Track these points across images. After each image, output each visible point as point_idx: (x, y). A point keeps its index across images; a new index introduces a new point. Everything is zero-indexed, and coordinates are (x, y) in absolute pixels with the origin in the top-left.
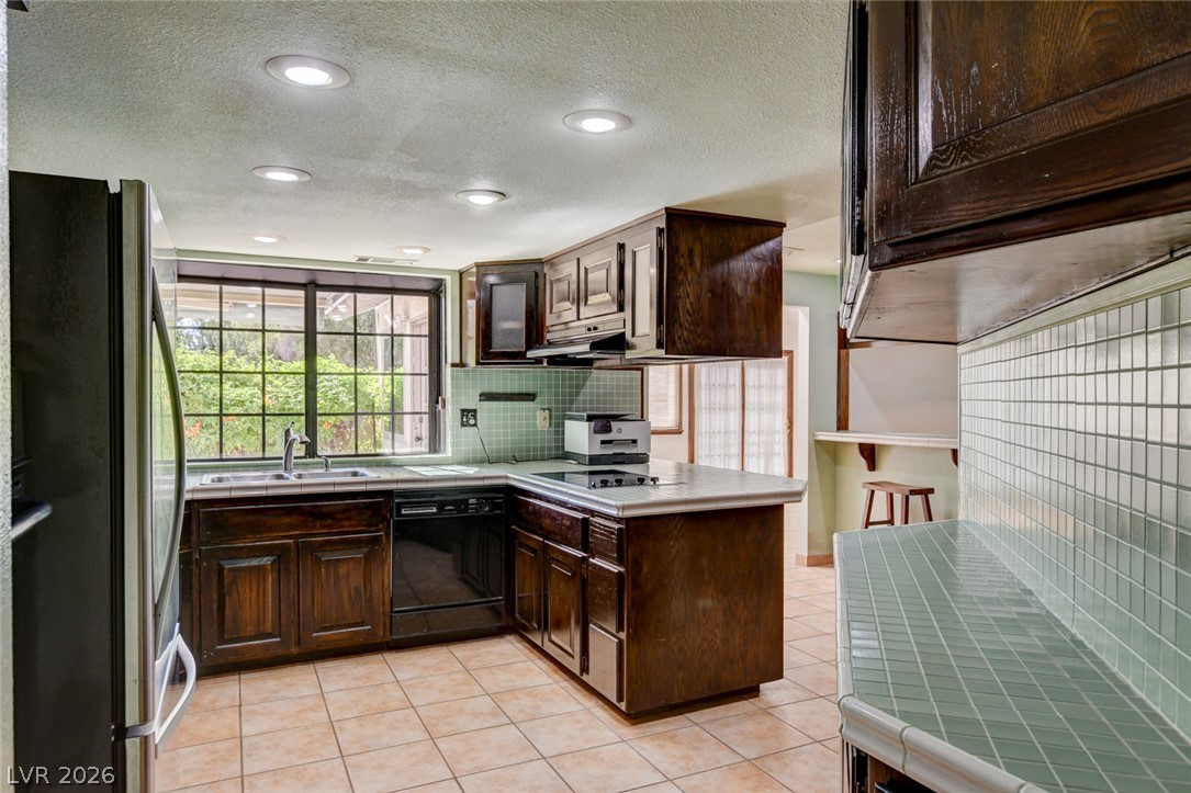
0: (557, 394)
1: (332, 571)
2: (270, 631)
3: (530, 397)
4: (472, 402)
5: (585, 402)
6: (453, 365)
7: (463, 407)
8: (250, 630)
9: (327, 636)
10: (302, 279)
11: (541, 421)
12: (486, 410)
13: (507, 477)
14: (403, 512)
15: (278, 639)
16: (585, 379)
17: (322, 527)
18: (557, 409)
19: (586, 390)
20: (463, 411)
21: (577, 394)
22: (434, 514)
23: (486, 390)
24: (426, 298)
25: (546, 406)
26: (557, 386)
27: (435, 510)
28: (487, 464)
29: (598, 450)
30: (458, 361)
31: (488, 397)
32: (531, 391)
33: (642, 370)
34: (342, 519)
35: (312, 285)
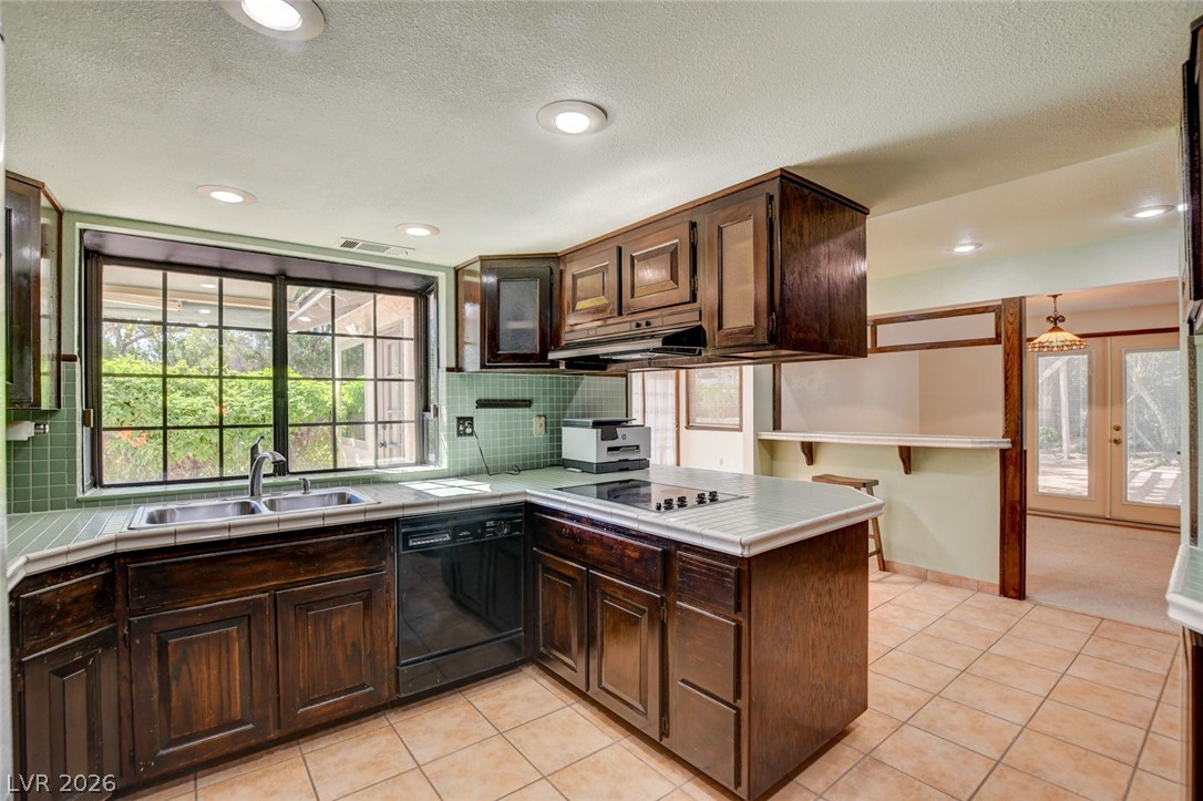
0: (552, 400)
1: (322, 625)
2: (239, 717)
3: (527, 403)
4: (469, 410)
5: (577, 408)
6: (449, 370)
7: (459, 415)
8: (210, 720)
9: (317, 709)
10: (268, 268)
11: (537, 428)
12: (483, 418)
13: (526, 494)
14: (411, 543)
15: (251, 726)
16: (577, 386)
17: (308, 572)
18: (552, 416)
19: (578, 396)
20: (459, 419)
21: (571, 400)
22: (448, 542)
23: (483, 397)
24: (412, 299)
25: (541, 413)
26: (551, 392)
27: (448, 538)
28: (486, 476)
29: (607, 458)
30: (453, 365)
31: (482, 404)
32: (527, 397)
33: (626, 376)
34: (335, 560)
35: (283, 276)
